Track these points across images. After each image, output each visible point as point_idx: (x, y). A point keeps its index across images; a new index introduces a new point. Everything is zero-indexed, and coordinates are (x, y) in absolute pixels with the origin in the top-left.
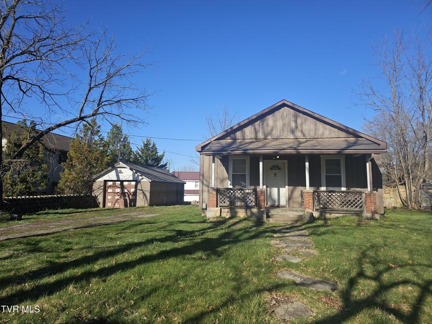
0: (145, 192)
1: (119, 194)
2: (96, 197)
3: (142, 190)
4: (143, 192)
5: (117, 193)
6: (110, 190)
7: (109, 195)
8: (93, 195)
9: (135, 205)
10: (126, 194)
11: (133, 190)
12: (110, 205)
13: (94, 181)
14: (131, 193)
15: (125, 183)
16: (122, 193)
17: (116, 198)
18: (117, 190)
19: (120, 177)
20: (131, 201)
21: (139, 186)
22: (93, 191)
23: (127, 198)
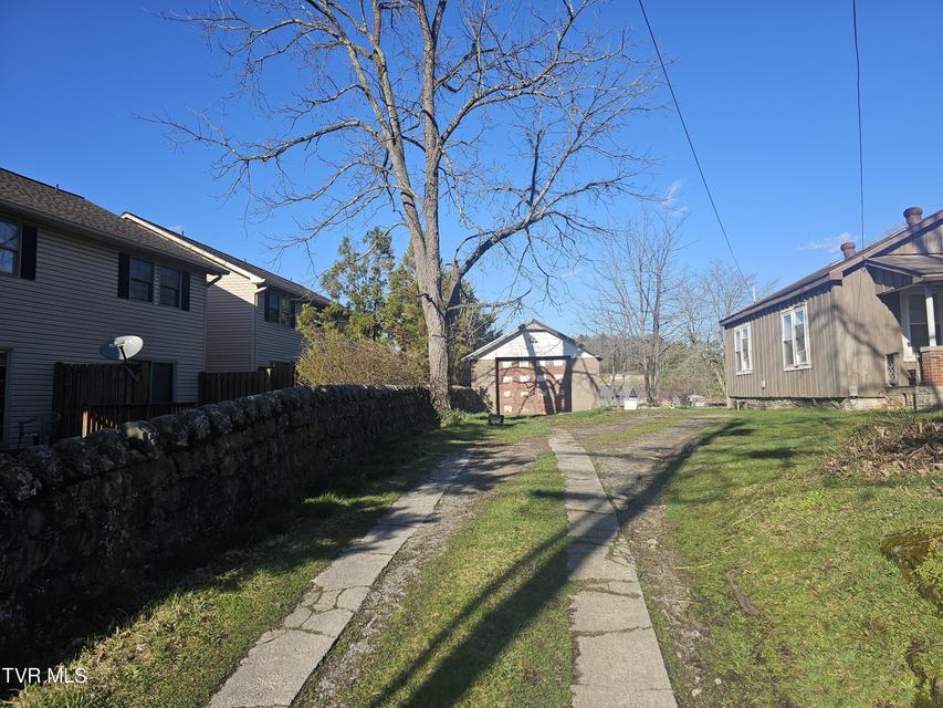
0: (592, 376)
1: (529, 385)
2: (483, 391)
3: (587, 373)
4: (589, 377)
5: (525, 382)
6: (507, 379)
7: (507, 390)
8: (474, 386)
9: (568, 408)
10: (548, 384)
11: (559, 377)
12: (510, 411)
13: (475, 360)
14: (557, 382)
15: (543, 363)
16: (536, 382)
17: (523, 394)
18: (523, 379)
19: (536, 350)
20: (558, 399)
21: (578, 366)
22: (475, 380)
23: (550, 390)
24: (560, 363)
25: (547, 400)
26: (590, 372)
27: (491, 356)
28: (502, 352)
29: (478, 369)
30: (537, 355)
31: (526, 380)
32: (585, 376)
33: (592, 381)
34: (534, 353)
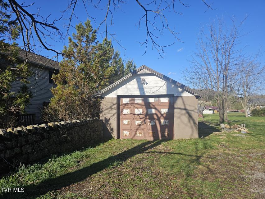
0: (190, 112)
1: (141, 116)
2: (107, 121)
3: (185, 109)
4: (188, 113)
5: (138, 115)
6: (126, 111)
7: (126, 119)
8: (102, 117)
9: (171, 137)
10: (155, 117)
11: (164, 111)
12: (128, 135)
13: (102, 98)
14: (162, 115)
15: (151, 100)
16: (146, 115)
17: (137, 122)
18: (137, 111)
19: (145, 90)
20: (163, 128)
21: (179, 103)
22: (101, 112)
23: (157, 122)
24: (165, 100)
25: (154, 128)
26: (188, 108)
27: (113, 95)
28: (121, 91)
29: (104, 104)
30: (146, 94)
31: (139, 113)
32: (184, 112)
33: (190, 116)
34: (144, 92)
